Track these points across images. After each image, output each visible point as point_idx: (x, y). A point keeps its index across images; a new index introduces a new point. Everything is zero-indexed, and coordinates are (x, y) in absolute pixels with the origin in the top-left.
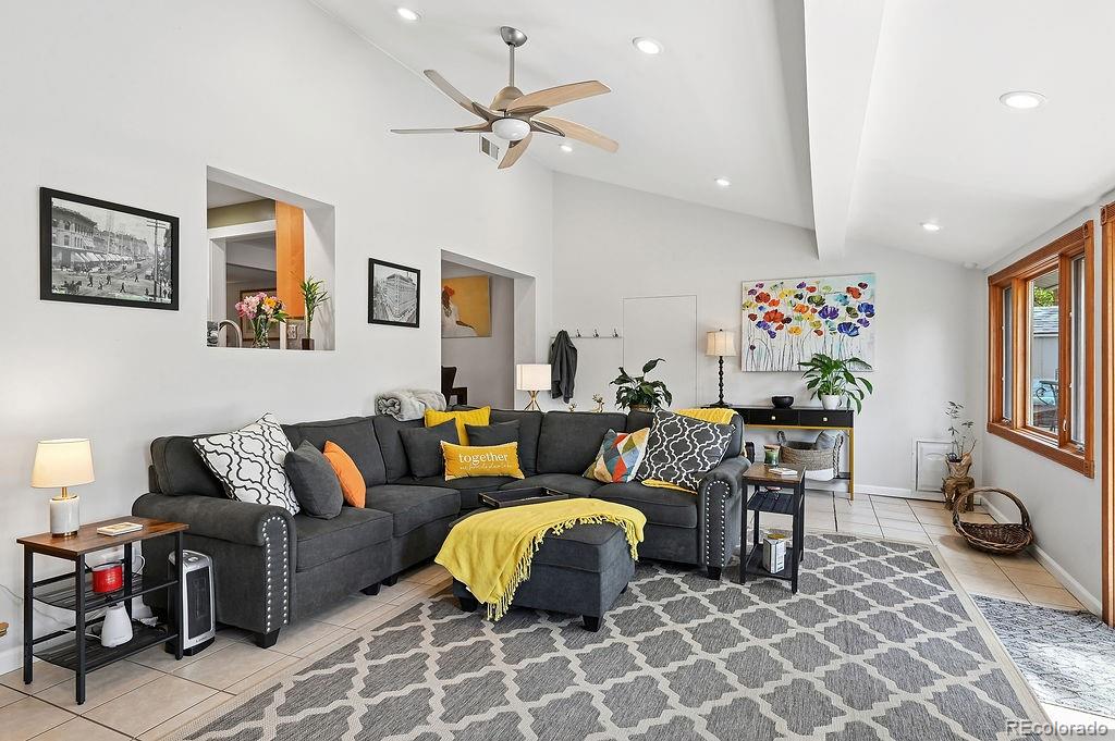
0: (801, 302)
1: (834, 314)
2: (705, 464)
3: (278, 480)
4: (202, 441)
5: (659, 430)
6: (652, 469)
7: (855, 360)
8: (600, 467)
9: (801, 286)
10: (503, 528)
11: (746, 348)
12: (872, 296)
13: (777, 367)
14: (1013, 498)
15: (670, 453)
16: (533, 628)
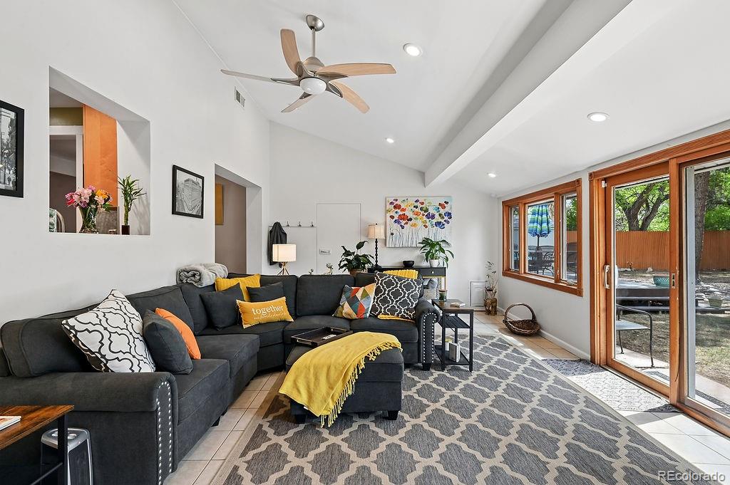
0: (417, 210)
1: (433, 217)
2: (412, 303)
3: (141, 348)
4: (72, 321)
5: (381, 284)
6: (381, 308)
7: (444, 241)
8: (346, 309)
9: (417, 201)
10: (333, 361)
11: (388, 234)
12: (451, 208)
13: (405, 245)
14: (530, 308)
15: (390, 298)
16: (355, 427)
